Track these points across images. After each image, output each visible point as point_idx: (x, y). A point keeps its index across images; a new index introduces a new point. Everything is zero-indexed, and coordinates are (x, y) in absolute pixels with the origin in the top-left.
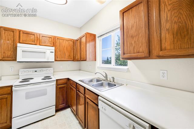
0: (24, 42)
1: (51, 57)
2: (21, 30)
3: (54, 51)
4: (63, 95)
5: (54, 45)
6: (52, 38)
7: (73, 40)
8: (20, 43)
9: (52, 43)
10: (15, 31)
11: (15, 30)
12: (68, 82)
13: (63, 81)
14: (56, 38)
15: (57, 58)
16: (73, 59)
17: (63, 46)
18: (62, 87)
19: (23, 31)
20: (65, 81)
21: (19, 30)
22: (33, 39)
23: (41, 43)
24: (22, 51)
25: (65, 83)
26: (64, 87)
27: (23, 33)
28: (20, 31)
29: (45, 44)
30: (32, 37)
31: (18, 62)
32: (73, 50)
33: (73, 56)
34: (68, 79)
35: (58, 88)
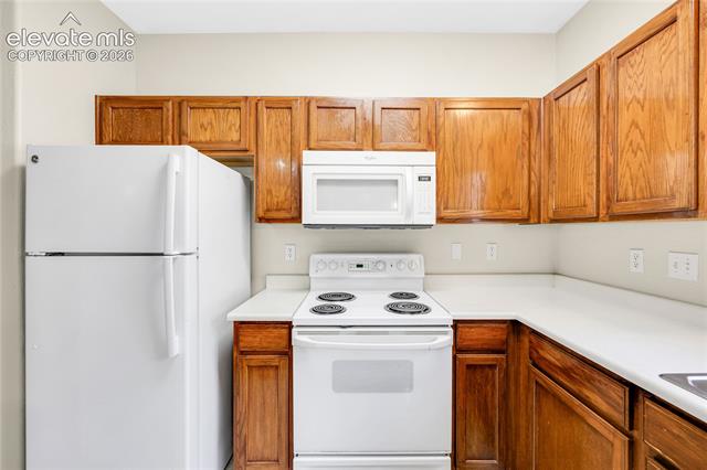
0: (323, 144)
1: (419, 203)
2: (313, 98)
3: (432, 172)
4: (486, 409)
5: (430, 143)
6: (424, 110)
7: (525, 100)
8: (310, 149)
9: (424, 137)
10: (294, 105)
11: (296, 99)
12: (511, 342)
13: (486, 335)
14: (442, 107)
15: (446, 208)
16: (526, 210)
17: (471, 145)
18: (482, 367)
19: (318, 100)
20: (499, 335)
21: (306, 98)
22: (349, 128)
23: (377, 141)
24: (318, 180)
25: (498, 347)
26: (492, 367)
27: (319, 107)
28: (308, 101)
29: (394, 145)
30: (348, 118)
31: (307, 226)
32: (526, 159)
33: (526, 196)
34: (515, 326)
35: (461, 370)
